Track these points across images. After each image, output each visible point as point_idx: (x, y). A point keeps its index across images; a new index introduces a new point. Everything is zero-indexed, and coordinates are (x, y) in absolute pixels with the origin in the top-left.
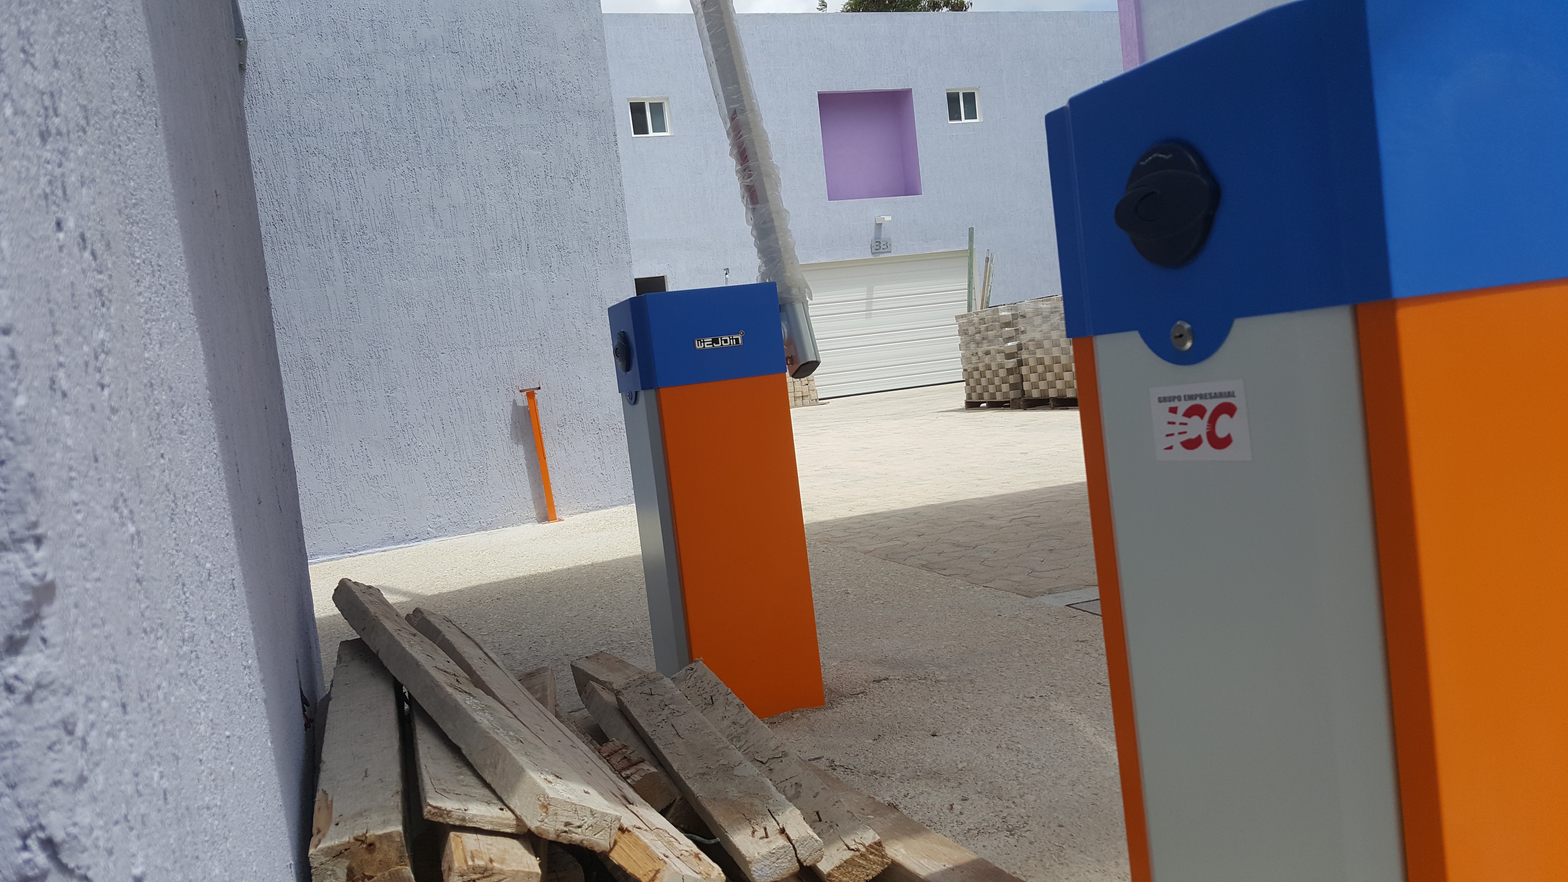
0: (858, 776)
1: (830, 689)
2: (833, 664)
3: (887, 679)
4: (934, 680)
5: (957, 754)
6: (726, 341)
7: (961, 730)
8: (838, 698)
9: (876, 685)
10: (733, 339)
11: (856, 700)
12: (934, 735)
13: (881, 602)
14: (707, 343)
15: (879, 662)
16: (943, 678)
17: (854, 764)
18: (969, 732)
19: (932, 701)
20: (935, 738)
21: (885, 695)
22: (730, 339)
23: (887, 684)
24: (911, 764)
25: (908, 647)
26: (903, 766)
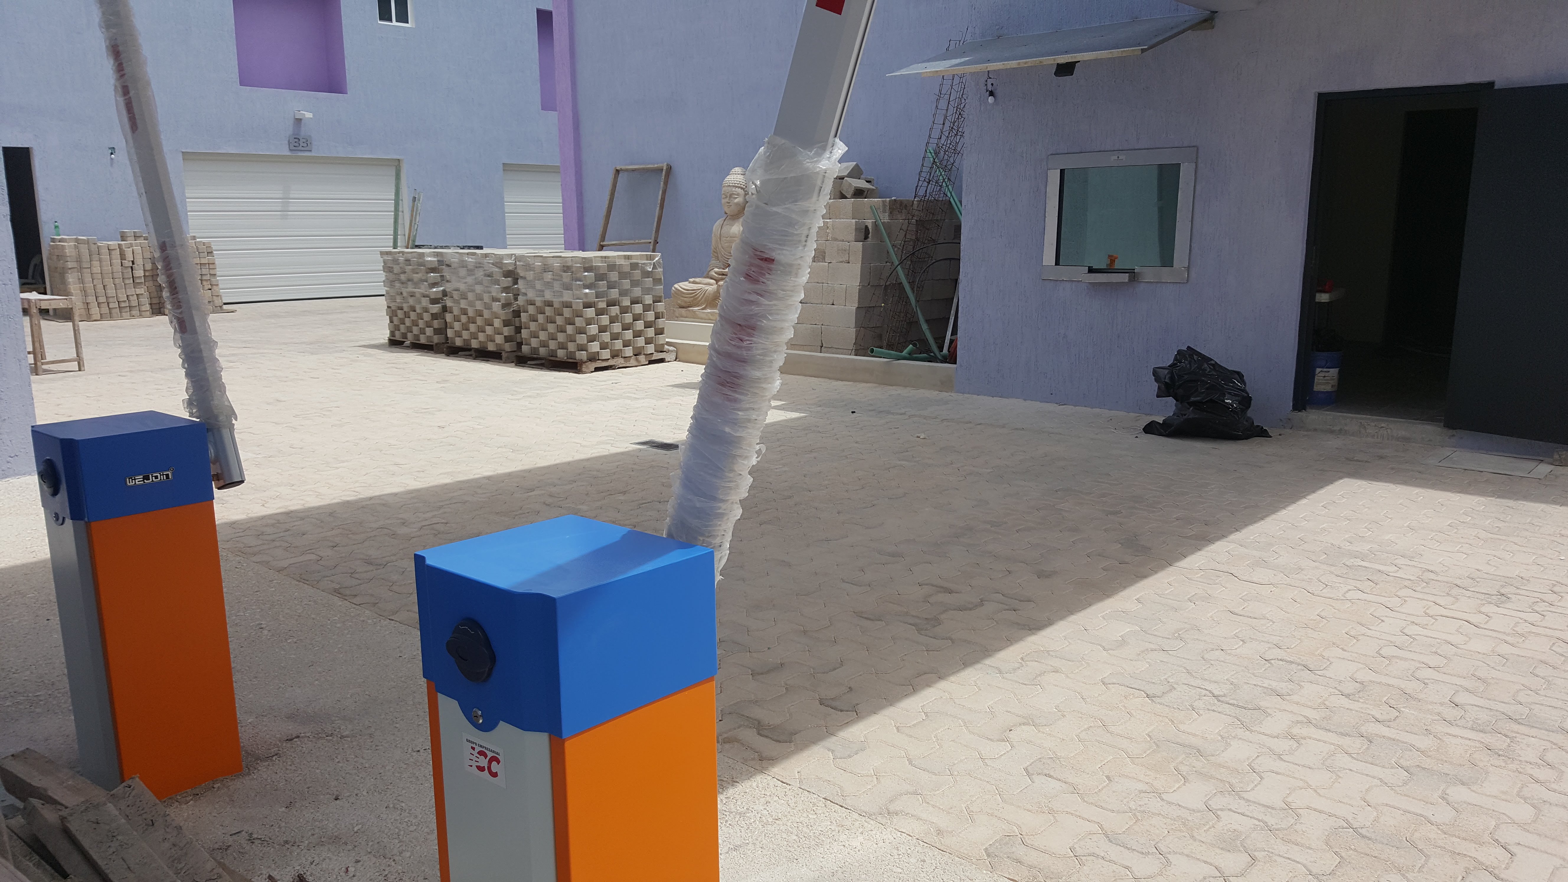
0: (273, 847)
1: (246, 752)
2: (249, 721)
3: (298, 737)
4: (339, 736)
5: (353, 817)
6: (156, 477)
7: (358, 792)
8: (255, 761)
9: (289, 745)
10: (163, 475)
11: (271, 763)
12: (336, 799)
13: (295, 640)
14: (139, 480)
15: (291, 717)
16: (347, 733)
17: (270, 835)
18: (365, 793)
19: (337, 760)
20: (338, 802)
21: (295, 755)
22: (161, 475)
23: (299, 743)
24: (317, 831)
25: (318, 697)
26: (310, 833)
